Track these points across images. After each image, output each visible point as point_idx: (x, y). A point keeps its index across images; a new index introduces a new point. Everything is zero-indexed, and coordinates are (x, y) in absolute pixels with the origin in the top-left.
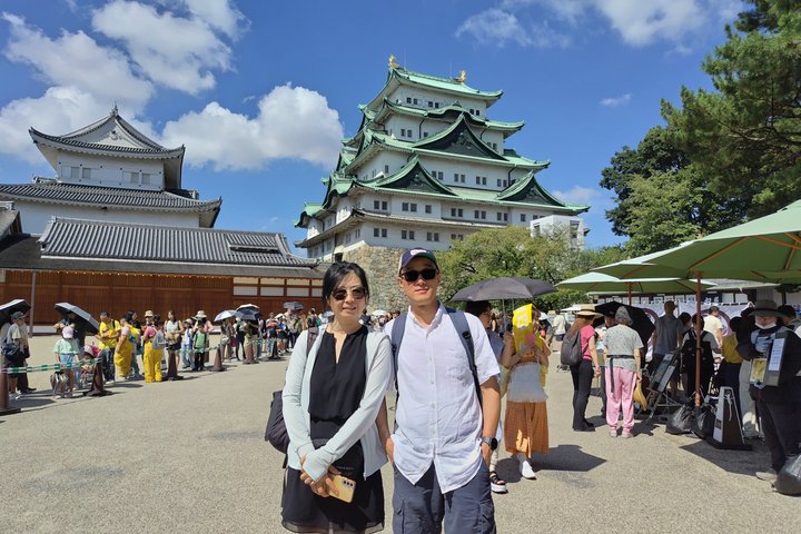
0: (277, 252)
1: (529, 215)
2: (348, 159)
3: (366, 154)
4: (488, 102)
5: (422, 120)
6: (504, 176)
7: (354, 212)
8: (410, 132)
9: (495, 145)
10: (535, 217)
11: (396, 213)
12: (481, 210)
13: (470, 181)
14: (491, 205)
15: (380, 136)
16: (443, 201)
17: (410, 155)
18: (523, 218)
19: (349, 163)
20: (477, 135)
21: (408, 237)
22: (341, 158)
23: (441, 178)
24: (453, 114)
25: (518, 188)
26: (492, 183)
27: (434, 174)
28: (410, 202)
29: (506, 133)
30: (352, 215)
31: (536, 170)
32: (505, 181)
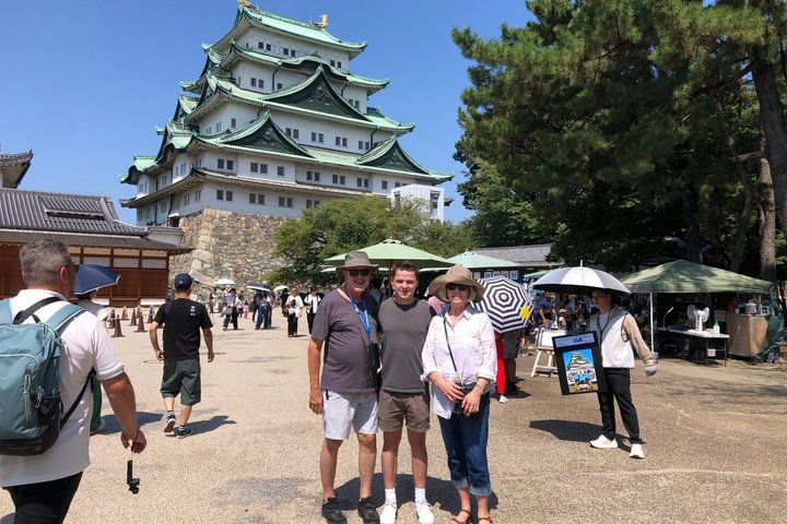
0: (102, 218)
1: (391, 183)
2: (189, 106)
3: (209, 103)
4: (351, 54)
5: (275, 69)
6: (366, 139)
7: (194, 171)
8: (261, 82)
9: (357, 102)
10: (397, 185)
11: (243, 173)
12: (339, 175)
13: (329, 141)
14: (350, 170)
15: (226, 85)
16: (297, 163)
17: (260, 109)
18: (385, 185)
19: (189, 112)
20: (337, 90)
21: (257, 201)
22: (179, 105)
23: (296, 136)
24: (309, 66)
25: (381, 152)
26: (353, 146)
27: (288, 130)
28: (260, 162)
29: (370, 91)
30: (191, 174)
31: (400, 133)
32: (367, 144)
